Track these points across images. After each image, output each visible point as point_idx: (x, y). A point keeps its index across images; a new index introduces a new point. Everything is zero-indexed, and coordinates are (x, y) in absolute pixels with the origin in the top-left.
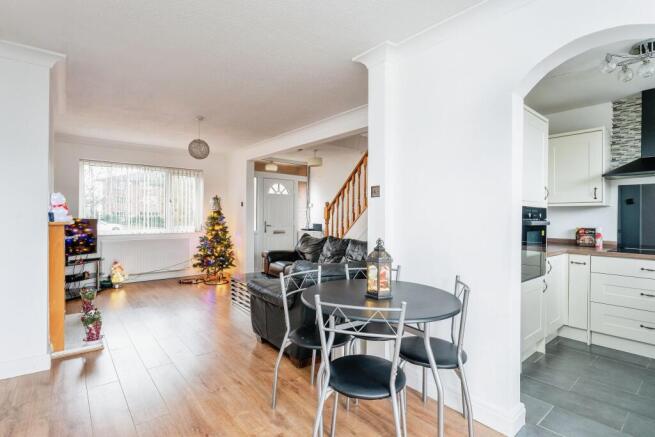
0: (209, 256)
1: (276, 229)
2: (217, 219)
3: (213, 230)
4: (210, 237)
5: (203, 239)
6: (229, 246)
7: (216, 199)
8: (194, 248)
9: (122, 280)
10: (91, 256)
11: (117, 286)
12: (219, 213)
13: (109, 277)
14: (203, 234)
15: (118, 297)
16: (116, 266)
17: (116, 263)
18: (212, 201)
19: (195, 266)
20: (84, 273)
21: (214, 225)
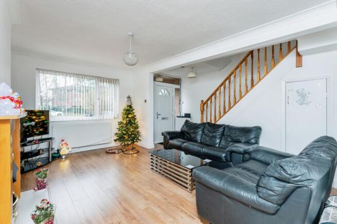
0: (125, 134)
1: (163, 117)
2: (129, 110)
3: (127, 117)
4: (125, 122)
5: (120, 123)
6: (137, 127)
7: (129, 97)
8: (115, 129)
9: (67, 152)
10: (44, 136)
11: (64, 157)
12: (130, 106)
13: (58, 151)
14: (121, 120)
15: (65, 164)
16: (63, 142)
17: (63, 141)
18: (126, 99)
19: (115, 141)
20: (39, 150)
21: (128, 114)
